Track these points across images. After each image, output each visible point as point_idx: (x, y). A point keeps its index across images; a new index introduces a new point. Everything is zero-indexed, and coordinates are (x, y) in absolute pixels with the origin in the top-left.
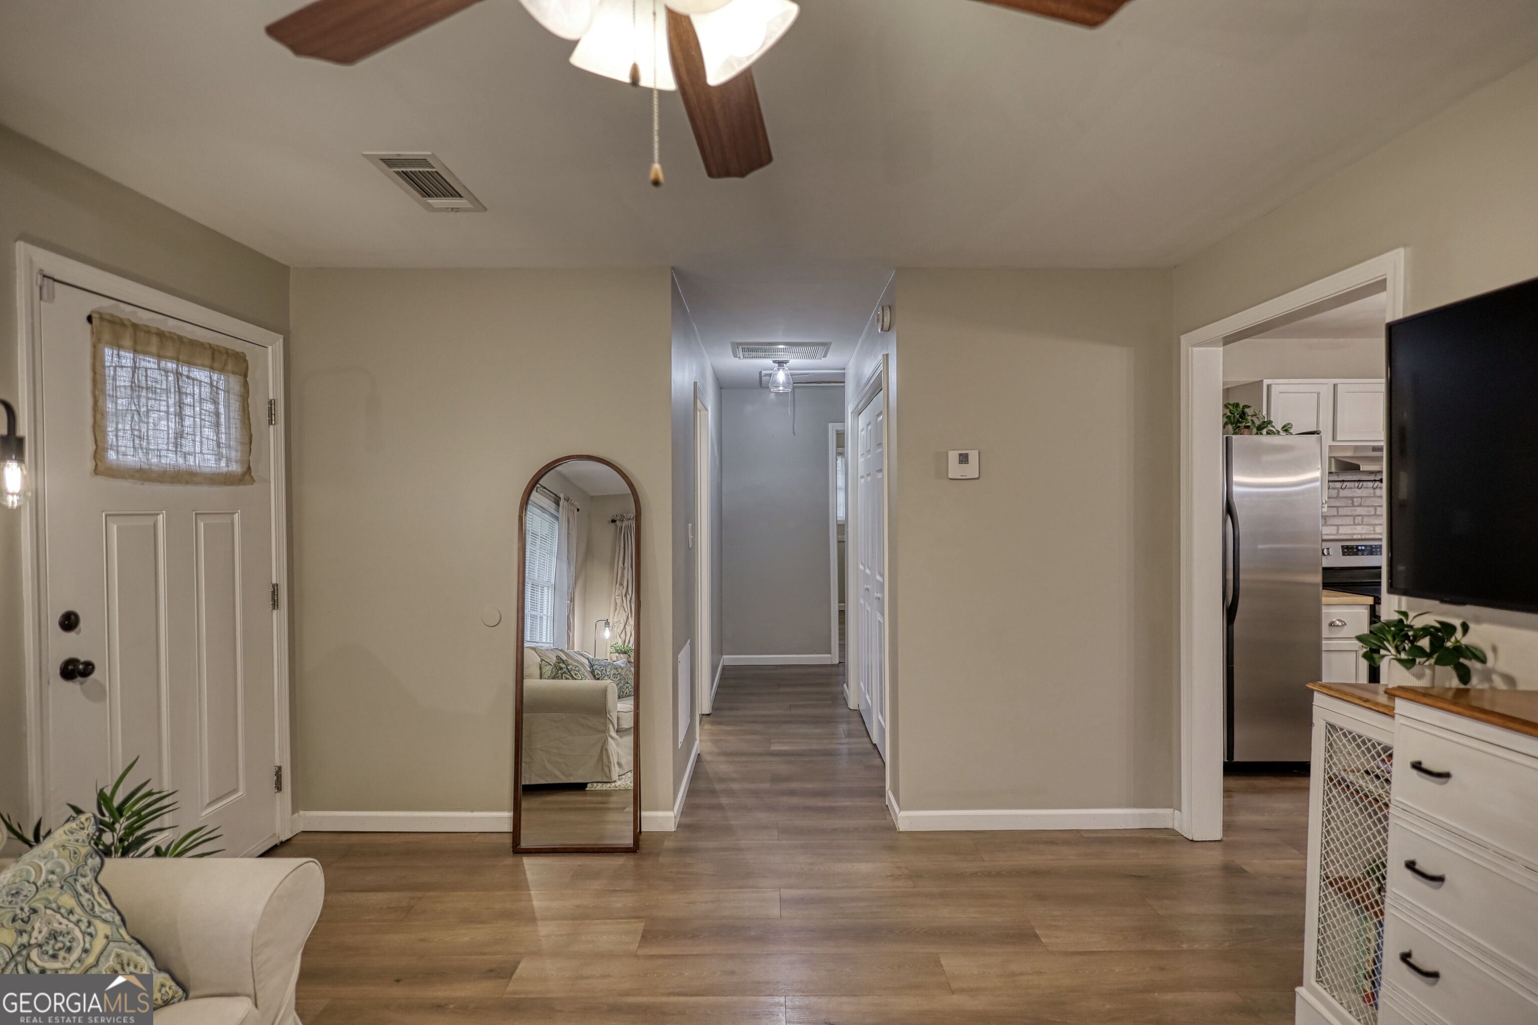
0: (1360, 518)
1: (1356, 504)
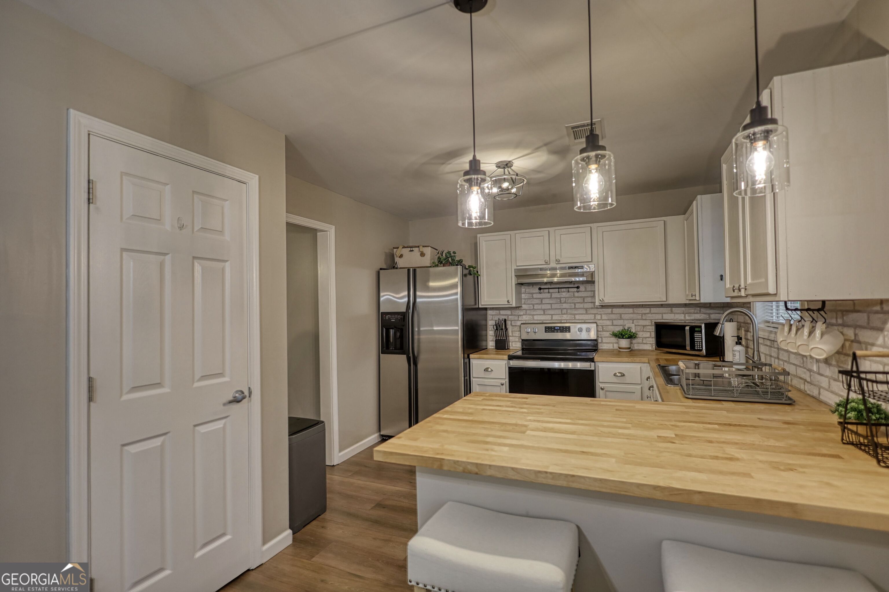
0: (565, 310)
1: (563, 302)
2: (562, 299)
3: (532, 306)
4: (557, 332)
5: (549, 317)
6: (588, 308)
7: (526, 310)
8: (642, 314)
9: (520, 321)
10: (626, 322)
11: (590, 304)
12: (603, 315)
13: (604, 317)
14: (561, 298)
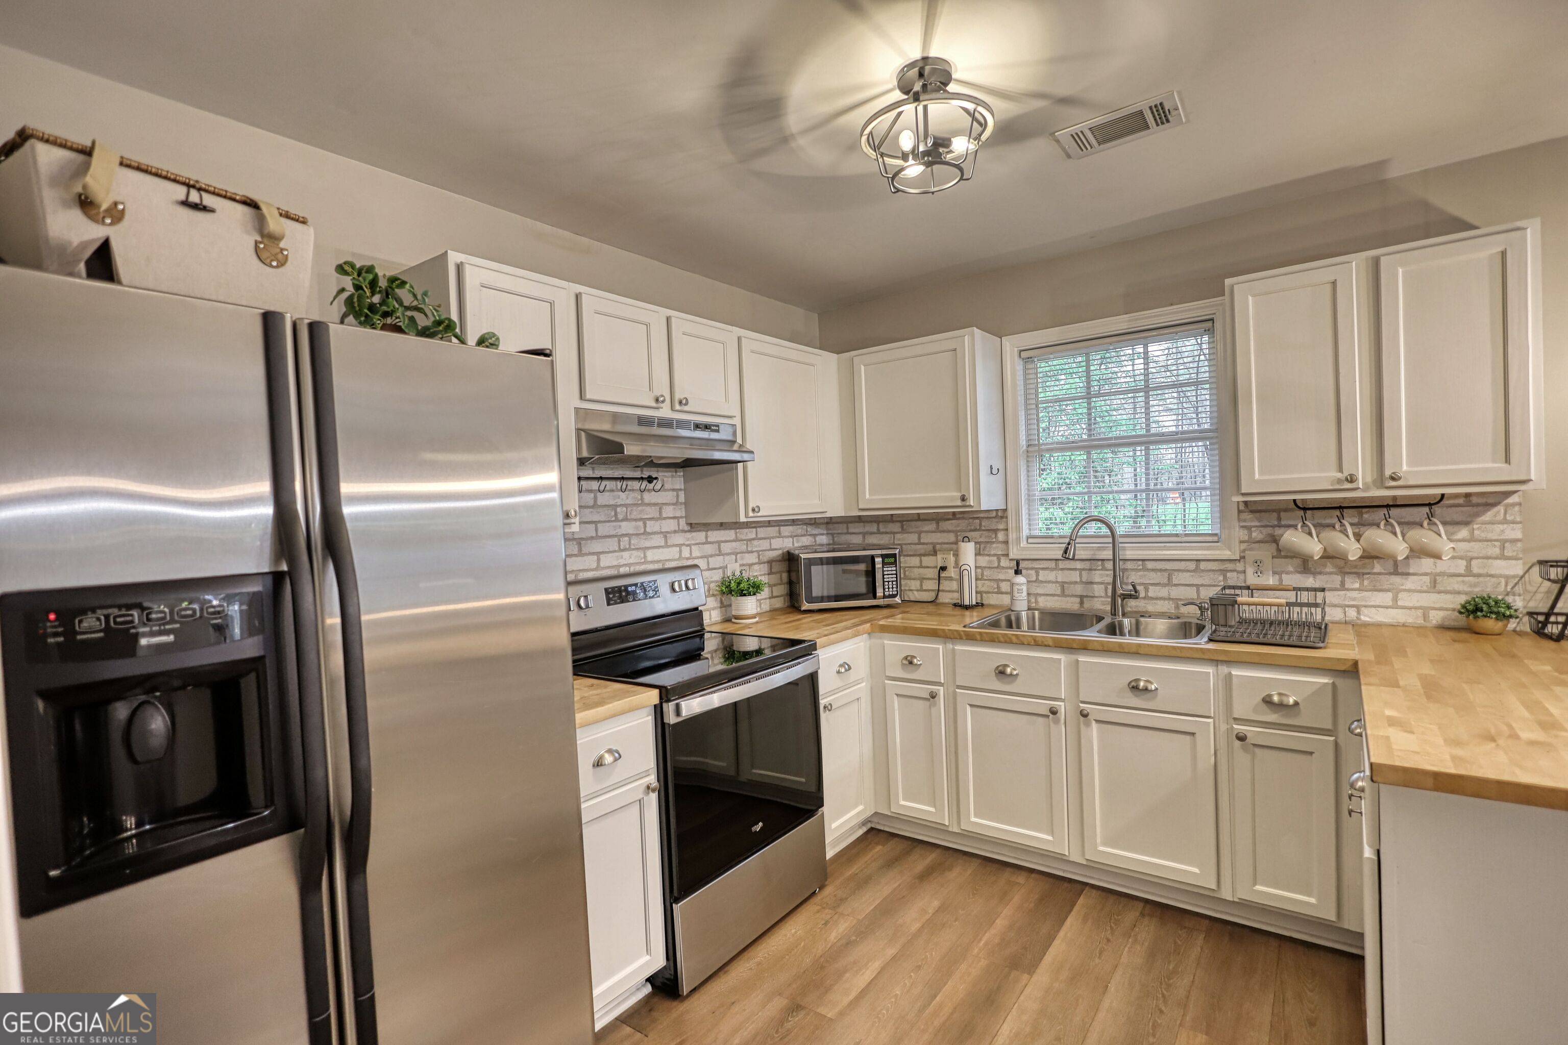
0: (627, 539)
1: (620, 517)
2: (618, 509)
4: (630, 600)
8: (747, 541)
10: (727, 559)
11: (672, 521)
14: (617, 506)
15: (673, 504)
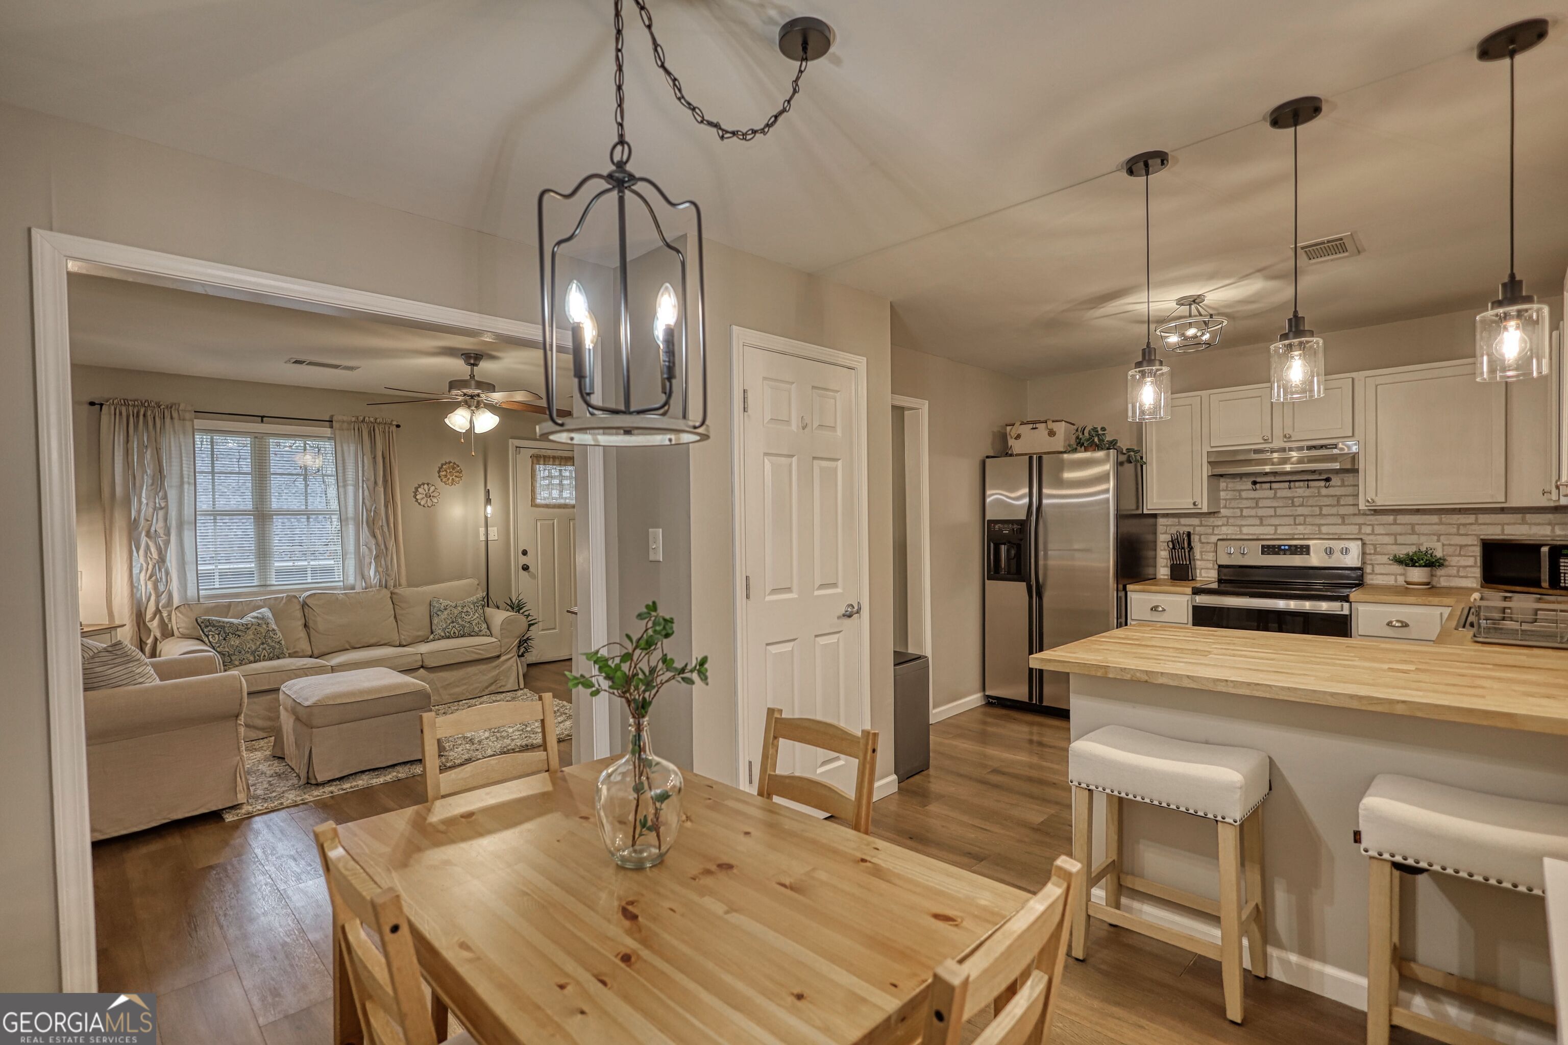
0: (1302, 518)
1: (1297, 504)
2: (1295, 500)
3: (1238, 511)
4: (1285, 554)
5: (1271, 530)
6: (1346, 515)
7: (1228, 517)
8: (1459, 525)
9: (1216, 535)
10: (1423, 539)
11: (1351, 507)
12: (1376, 526)
13: (1379, 529)
14: (1294, 497)
15: (1353, 496)
